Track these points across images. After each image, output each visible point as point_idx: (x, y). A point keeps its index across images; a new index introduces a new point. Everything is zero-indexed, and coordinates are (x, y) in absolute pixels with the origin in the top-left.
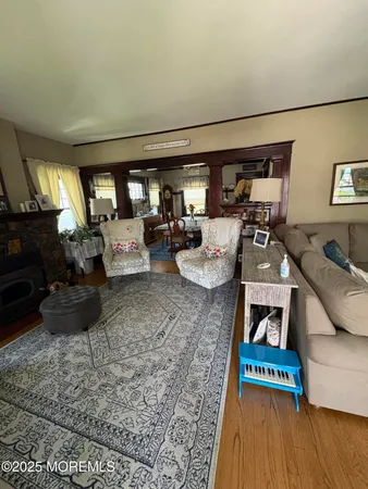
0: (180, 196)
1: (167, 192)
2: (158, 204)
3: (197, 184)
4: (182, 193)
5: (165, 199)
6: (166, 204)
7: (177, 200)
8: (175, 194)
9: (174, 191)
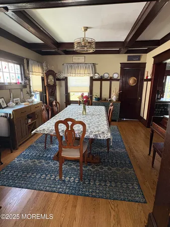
0: (63, 83)
1: (51, 77)
2: (40, 89)
3: (82, 71)
4: (66, 79)
5: (49, 85)
6: (49, 89)
7: (60, 86)
8: (59, 80)
9: (58, 76)
